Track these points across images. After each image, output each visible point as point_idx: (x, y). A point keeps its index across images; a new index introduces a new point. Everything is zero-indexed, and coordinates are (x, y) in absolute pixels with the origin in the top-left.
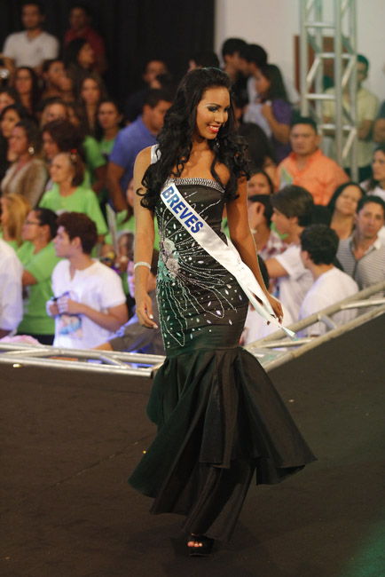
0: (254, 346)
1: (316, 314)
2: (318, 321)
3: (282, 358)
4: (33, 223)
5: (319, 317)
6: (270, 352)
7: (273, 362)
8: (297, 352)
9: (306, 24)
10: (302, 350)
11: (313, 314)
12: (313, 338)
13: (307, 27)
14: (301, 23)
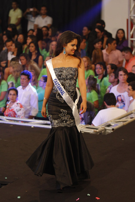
0: (111, 121)
1: (132, 111)
2: (132, 113)
3: (120, 125)
4: (42, 81)
5: (133, 112)
6: (116, 123)
7: (117, 127)
8: (125, 123)
9: (130, 15)
10: (127, 122)
11: (131, 111)
12: (131, 119)
13: (130, 16)
14: (129, 15)
